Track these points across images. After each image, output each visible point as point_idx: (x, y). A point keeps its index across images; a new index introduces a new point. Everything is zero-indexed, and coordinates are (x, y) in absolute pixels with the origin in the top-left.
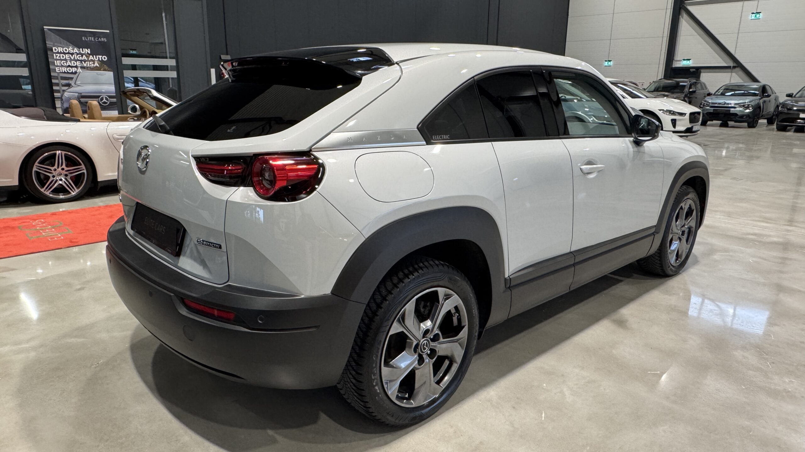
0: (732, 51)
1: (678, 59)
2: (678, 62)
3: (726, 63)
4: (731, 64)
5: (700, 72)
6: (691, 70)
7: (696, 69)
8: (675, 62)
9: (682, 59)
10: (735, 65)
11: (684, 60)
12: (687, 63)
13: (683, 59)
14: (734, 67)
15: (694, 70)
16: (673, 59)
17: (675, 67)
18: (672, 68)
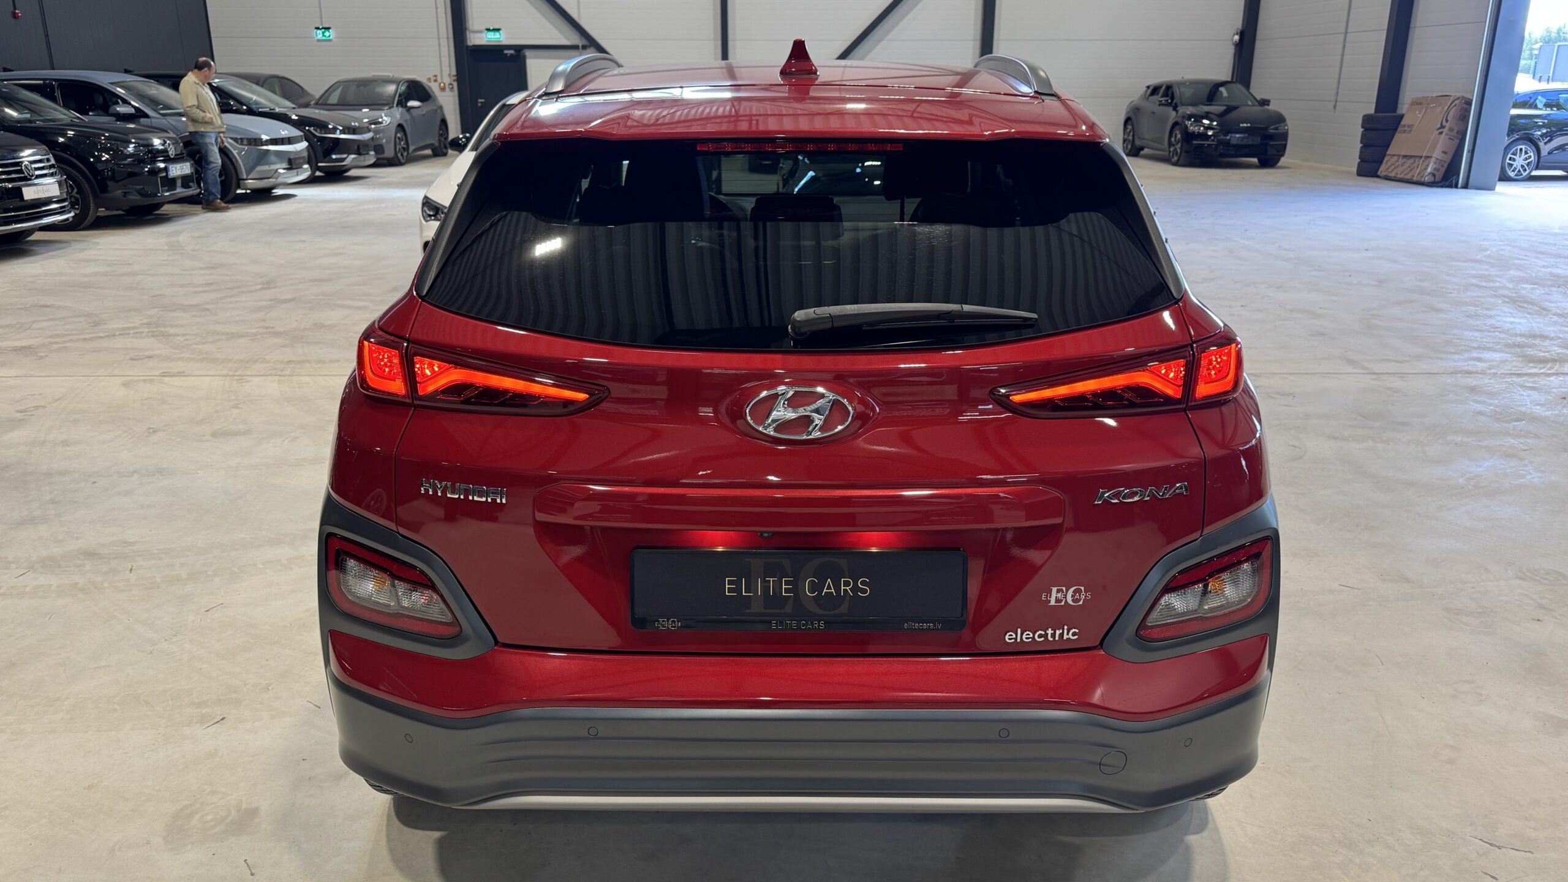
0: (574, 15)
1: (476, 28)
2: (477, 35)
3: (568, 39)
4: (575, 39)
5: (524, 57)
6: (506, 52)
7: (516, 51)
8: (472, 35)
9: (483, 28)
10: (583, 42)
11: (488, 30)
12: (495, 37)
13: (488, 27)
14: (584, 47)
15: (512, 52)
16: (466, 29)
17: (474, 46)
18: (468, 47)
